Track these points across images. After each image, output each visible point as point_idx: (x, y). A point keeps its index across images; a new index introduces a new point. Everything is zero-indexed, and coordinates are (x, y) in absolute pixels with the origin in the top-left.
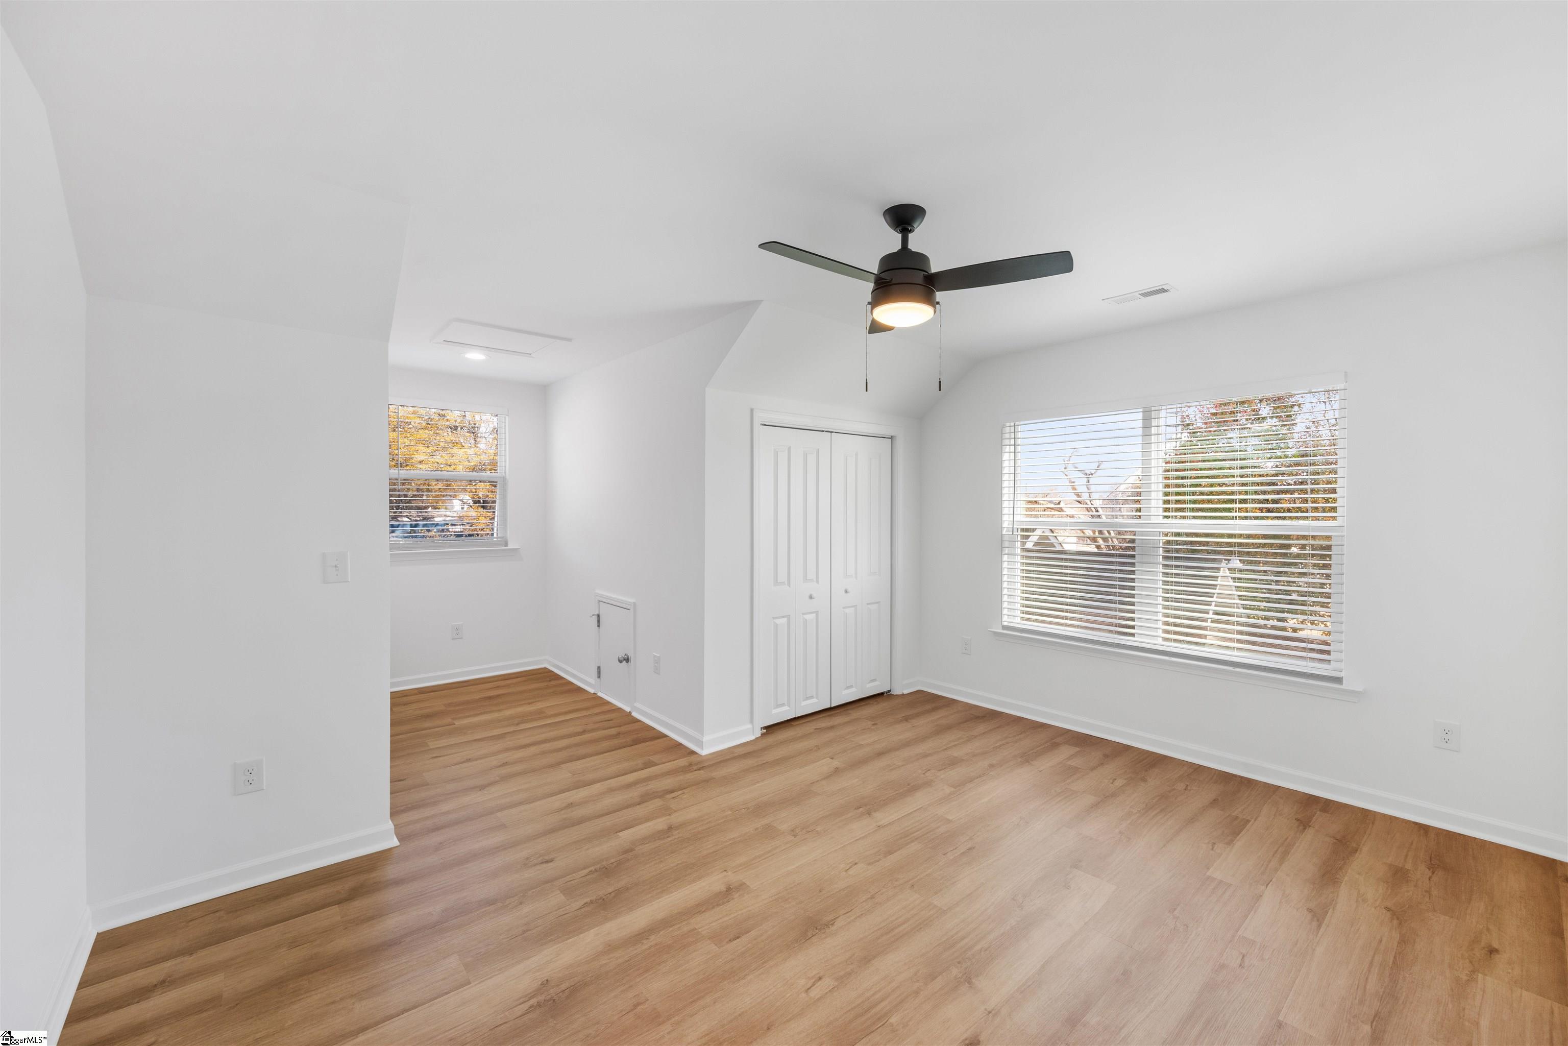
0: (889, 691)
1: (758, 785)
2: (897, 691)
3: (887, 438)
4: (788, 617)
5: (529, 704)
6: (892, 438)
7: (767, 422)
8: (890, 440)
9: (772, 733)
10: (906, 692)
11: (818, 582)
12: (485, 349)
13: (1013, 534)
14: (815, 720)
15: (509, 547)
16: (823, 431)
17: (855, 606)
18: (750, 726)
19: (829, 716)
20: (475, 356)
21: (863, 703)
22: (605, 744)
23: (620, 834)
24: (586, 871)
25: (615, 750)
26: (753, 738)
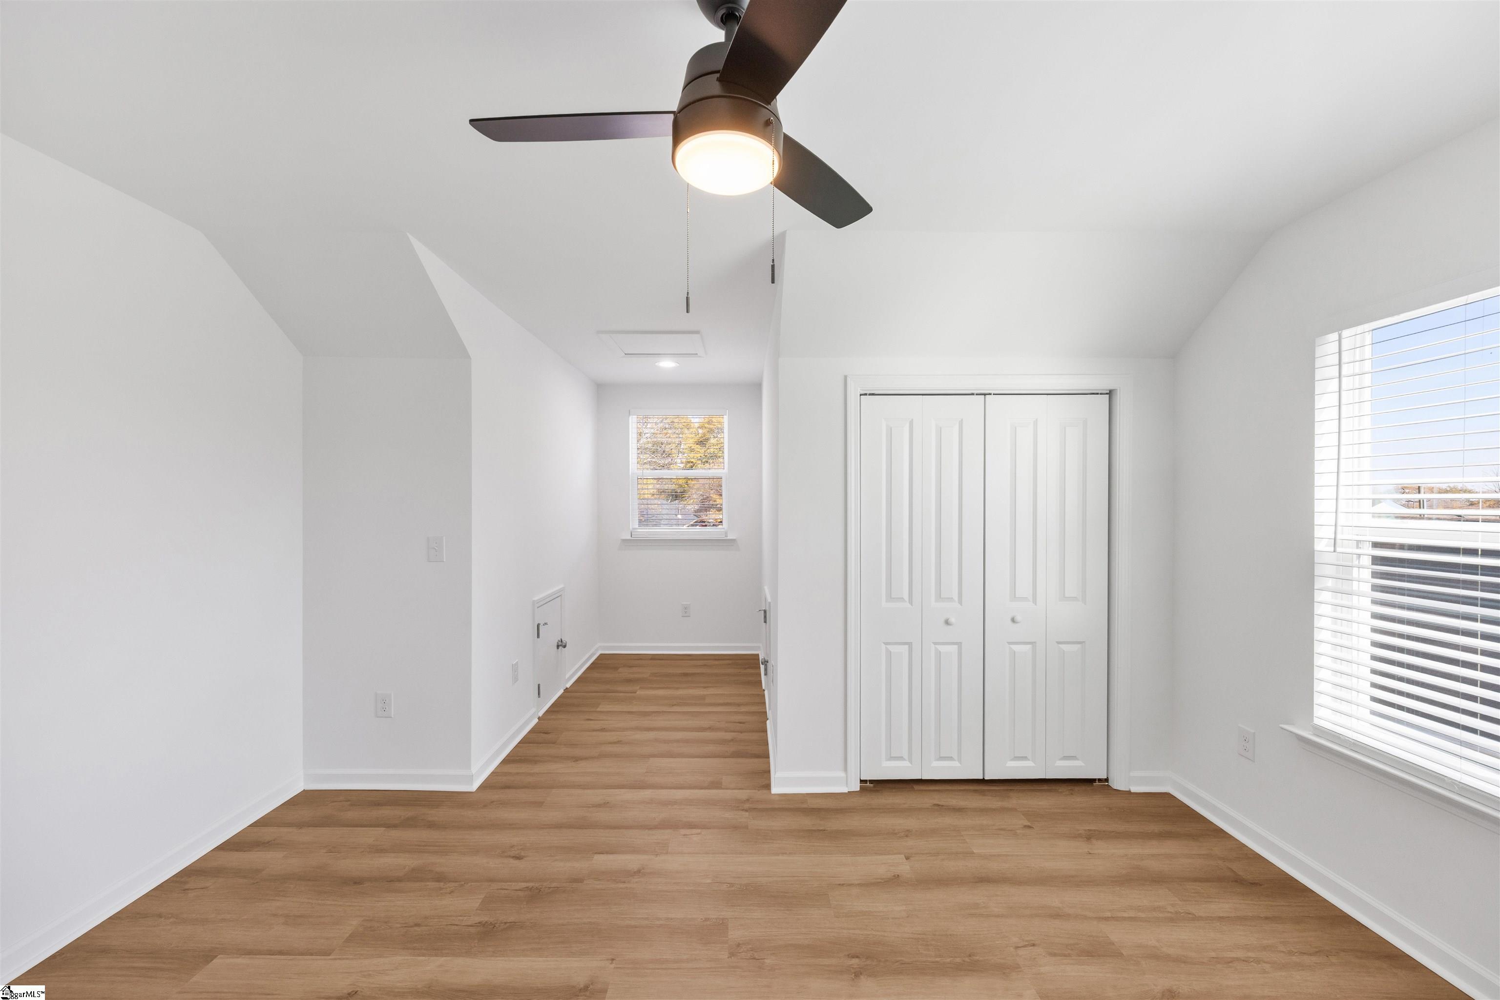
0: (1107, 780)
1: (780, 857)
2: (1118, 783)
3: (1101, 394)
4: (910, 644)
5: (705, 687)
6: (1110, 393)
7: (875, 390)
8: (1108, 396)
9: (877, 791)
10: (1134, 789)
11: (960, 602)
12: (676, 355)
13: (1334, 551)
14: (952, 790)
15: (728, 538)
16: (973, 394)
17: (1033, 643)
18: (842, 774)
19: (975, 791)
20: (667, 364)
21: (1045, 787)
22: (710, 748)
23: (597, 857)
24: (524, 885)
25: (705, 757)
26: (845, 790)
